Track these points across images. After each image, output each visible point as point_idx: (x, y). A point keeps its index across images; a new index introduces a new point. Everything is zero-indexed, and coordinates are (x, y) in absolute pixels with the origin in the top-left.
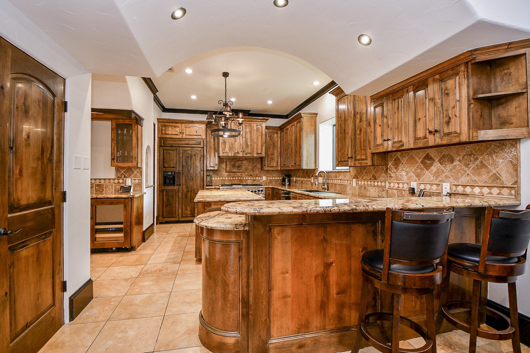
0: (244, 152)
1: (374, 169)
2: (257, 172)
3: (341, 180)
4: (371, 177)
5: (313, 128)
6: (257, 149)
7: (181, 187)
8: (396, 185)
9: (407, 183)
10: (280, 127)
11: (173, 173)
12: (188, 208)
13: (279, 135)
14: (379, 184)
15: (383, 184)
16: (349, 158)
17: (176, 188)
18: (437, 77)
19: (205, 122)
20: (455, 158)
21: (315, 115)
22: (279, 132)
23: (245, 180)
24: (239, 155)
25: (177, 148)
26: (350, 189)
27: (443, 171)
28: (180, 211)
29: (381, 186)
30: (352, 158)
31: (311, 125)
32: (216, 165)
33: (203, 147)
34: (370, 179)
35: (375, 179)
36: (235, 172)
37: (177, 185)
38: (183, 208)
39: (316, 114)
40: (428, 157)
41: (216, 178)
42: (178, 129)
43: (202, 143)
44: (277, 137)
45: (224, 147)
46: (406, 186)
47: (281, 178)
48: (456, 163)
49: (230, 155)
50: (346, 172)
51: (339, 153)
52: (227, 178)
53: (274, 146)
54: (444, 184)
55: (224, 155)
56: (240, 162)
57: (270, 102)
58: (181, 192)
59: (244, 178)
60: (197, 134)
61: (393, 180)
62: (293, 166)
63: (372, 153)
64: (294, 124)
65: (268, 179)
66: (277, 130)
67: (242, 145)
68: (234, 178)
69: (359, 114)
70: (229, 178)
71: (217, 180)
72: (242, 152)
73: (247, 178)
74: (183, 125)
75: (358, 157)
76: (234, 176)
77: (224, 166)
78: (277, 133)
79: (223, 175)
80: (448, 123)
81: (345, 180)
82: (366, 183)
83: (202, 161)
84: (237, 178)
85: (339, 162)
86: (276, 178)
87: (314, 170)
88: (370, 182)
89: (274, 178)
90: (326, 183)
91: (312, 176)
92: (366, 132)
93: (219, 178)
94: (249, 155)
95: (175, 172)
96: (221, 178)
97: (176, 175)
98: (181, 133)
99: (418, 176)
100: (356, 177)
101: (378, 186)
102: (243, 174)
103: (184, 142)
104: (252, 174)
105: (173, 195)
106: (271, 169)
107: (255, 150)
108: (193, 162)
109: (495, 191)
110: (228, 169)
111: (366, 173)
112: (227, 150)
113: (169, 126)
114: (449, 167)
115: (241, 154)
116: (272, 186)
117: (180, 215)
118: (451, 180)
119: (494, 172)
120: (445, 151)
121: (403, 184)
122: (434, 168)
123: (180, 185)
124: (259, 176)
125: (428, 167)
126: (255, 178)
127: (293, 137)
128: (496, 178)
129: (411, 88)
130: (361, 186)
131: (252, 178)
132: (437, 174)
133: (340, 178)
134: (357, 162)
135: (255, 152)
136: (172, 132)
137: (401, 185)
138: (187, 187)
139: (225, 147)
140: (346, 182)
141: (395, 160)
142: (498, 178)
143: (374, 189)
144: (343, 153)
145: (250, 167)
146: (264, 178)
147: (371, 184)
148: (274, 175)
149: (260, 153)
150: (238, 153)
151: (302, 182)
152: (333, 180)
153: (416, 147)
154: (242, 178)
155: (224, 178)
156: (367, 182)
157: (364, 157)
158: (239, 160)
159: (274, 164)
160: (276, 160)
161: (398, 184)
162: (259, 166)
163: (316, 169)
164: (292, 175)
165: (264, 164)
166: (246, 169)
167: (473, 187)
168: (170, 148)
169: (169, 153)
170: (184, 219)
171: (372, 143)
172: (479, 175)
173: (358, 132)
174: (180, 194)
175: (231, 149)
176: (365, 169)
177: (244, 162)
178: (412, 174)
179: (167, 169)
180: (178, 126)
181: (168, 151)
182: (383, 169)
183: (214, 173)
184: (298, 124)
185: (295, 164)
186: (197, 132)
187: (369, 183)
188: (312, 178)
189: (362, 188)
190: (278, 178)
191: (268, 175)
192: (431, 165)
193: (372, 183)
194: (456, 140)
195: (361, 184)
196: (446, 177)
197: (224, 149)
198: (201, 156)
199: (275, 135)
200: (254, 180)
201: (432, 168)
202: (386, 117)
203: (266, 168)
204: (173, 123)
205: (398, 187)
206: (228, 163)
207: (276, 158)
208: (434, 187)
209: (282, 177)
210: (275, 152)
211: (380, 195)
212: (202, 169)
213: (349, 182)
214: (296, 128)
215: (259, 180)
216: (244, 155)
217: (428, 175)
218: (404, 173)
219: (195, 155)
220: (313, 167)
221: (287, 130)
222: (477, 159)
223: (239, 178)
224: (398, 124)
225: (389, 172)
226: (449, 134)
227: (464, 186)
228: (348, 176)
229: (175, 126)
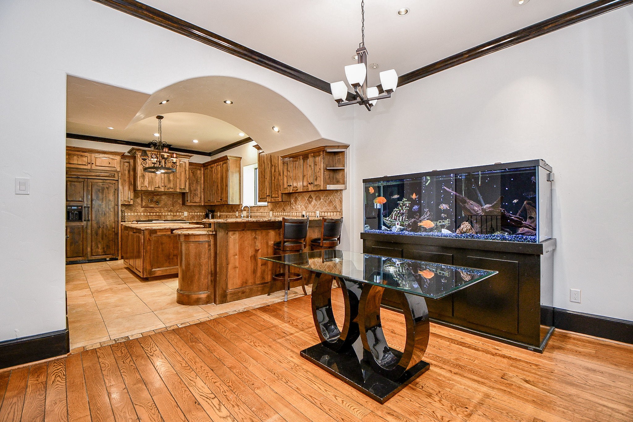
0: (166, 186)
1: (283, 204)
2: (177, 207)
3: (261, 213)
4: (282, 209)
5: (238, 169)
6: (180, 185)
7: (89, 223)
8: (296, 214)
10: (203, 164)
11: (80, 208)
12: (99, 246)
13: (203, 172)
15: (289, 214)
16: (267, 196)
17: (84, 223)
18: (312, 154)
19: (121, 153)
20: (321, 198)
21: (239, 159)
22: (202, 169)
23: (165, 216)
24: (160, 190)
25: (85, 180)
28: (89, 249)
30: (269, 196)
31: (236, 166)
32: (132, 199)
33: (118, 180)
34: (281, 211)
35: (285, 210)
36: (153, 208)
37: (85, 221)
38: (93, 245)
39: (241, 158)
40: (310, 197)
41: (129, 214)
42: (85, 159)
43: (116, 175)
44: (200, 173)
45: (142, 181)
46: (301, 214)
47: (203, 214)
48: (322, 200)
49: (150, 189)
50: (265, 206)
51: (260, 192)
52: (142, 214)
53: (197, 182)
54: (317, 211)
55: (143, 189)
56: (158, 197)
57: (196, 141)
58: (89, 228)
59: (163, 214)
60: (109, 166)
61: (294, 211)
62: (219, 201)
63: (282, 193)
64: (219, 164)
65: (189, 214)
66: (201, 167)
67: (163, 180)
68: (151, 214)
69: (274, 166)
70: (145, 214)
71: (131, 216)
72: (163, 186)
73: (166, 214)
74: (94, 155)
75: (273, 196)
76: (151, 212)
77: (139, 200)
78: (200, 170)
79: (138, 211)
80: (316, 180)
83: (116, 196)
84: (155, 214)
85: (260, 198)
86: (198, 214)
87: (239, 205)
89: (196, 214)
90: (250, 216)
91: (237, 211)
92: (278, 179)
93: (132, 214)
94: (171, 190)
95: (82, 206)
96: (136, 214)
97: (83, 209)
98: (89, 163)
99: (306, 208)
100: (272, 210)
101: (286, 215)
102: (162, 209)
103: (93, 174)
104: (173, 209)
105: (80, 231)
106: (195, 204)
107: (178, 185)
108: (106, 196)
109: (335, 213)
110: (144, 204)
111: (279, 206)
112: (146, 184)
113: (74, 155)
114: (319, 202)
115: (162, 189)
116: (196, 221)
117: (89, 254)
118: (320, 209)
119: (335, 205)
120: (317, 194)
122: (313, 203)
123: (88, 220)
124: (180, 212)
125: (310, 202)
126: (175, 214)
127: (219, 175)
129: (301, 157)
131: (172, 214)
132: (314, 206)
133: (261, 211)
134: (272, 199)
135: (178, 187)
136: (79, 162)
137: (298, 214)
138: (98, 223)
139: (144, 181)
141: (295, 198)
142: (336, 208)
144: (263, 192)
145: (170, 202)
146: (186, 214)
147: (282, 215)
148: (197, 211)
149: (184, 189)
150: (159, 187)
151: (227, 216)
152: (256, 213)
153: (304, 191)
154: (160, 214)
155: (139, 214)
157: (277, 196)
158: (158, 195)
159: (197, 200)
160: (199, 196)
162: (180, 201)
163: (240, 205)
164: (216, 211)
165: (186, 199)
166: (165, 205)
167: (327, 212)
168: (76, 180)
169: (74, 185)
170: (93, 258)
171: (282, 186)
172: (330, 206)
173: (273, 178)
174: (89, 231)
175: (151, 182)
176: (278, 204)
177: (163, 197)
178: (303, 206)
179: (72, 203)
180: (86, 155)
181: (73, 183)
182: (289, 204)
183: (126, 208)
184: (224, 165)
185: (221, 200)
186: (109, 163)
187: (281, 214)
188: (237, 212)
189: (277, 218)
190: (201, 214)
191: (190, 211)
192: (312, 201)
194: (319, 189)
195: (276, 215)
196: (318, 208)
197: (143, 183)
198: (115, 190)
199: (199, 172)
200: (174, 216)
201: (312, 203)
202: (289, 172)
203: (189, 204)
204: (79, 151)
206: (144, 197)
207: (199, 194)
208: (313, 214)
209: (205, 213)
210: (199, 188)
212: (116, 204)
213: (267, 214)
214: (222, 167)
215: (180, 216)
216: (166, 190)
217: (310, 207)
218: (299, 206)
219: (108, 188)
220: (238, 203)
221: (212, 168)
222: (329, 198)
223: (158, 214)
224: (295, 177)
225: (292, 206)
226: (316, 185)
227: (325, 212)
228: (267, 210)
229: (81, 156)
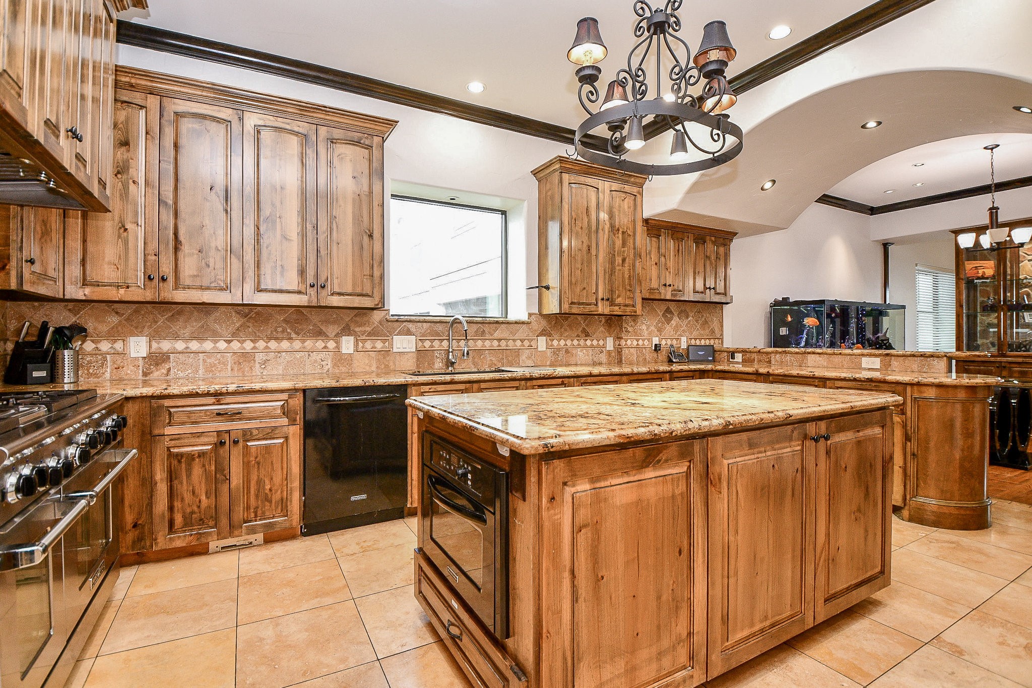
1: (585, 321)
3: (499, 340)
4: (578, 332)
8: (635, 343)
9: (648, 340)
14: (595, 343)
15: (601, 343)
20: (690, 313)
26: (529, 358)
27: (681, 326)
29: (598, 346)
34: (578, 336)
35: (587, 335)
40: (668, 310)
46: (646, 342)
50: (522, 323)
54: (682, 338)
61: (630, 336)
69: (620, 232)
81: (514, 340)
82: (569, 343)
88: (578, 340)
99: (660, 330)
100: (546, 333)
101: (592, 346)
109: (712, 341)
111: (569, 326)
114: (686, 322)
118: (687, 334)
119: (712, 327)
121: (643, 340)
122: (673, 322)
125: (669, 321)
128: (713, 332)
130: (559, 350)
132: (676, 329)
133: (497, 335)
134: (617, 308)
137: (640, 342)
140: (519, 343)
143: (585, 351)
144: (584, 288)
147: (579, 345)
156: (572, 340)
161: (637, 340)
167: (700, 339)
172: (703, 329)
173: (619, 260)
176: (567, 319)
178: (652, 328)
182: (600, 321)
187: (575, 342)
189: (561, 352)
192: (671, 319)
193: (582, 342)
195: (559, 345)
196: (683, 331)
205: (638, 344)
211: (595, 359)
213: (526, 343)
217: (668, 329)
218: (644, 327)
222: (703, 316)
227: (695, 339)
